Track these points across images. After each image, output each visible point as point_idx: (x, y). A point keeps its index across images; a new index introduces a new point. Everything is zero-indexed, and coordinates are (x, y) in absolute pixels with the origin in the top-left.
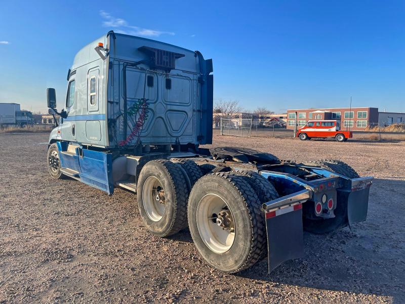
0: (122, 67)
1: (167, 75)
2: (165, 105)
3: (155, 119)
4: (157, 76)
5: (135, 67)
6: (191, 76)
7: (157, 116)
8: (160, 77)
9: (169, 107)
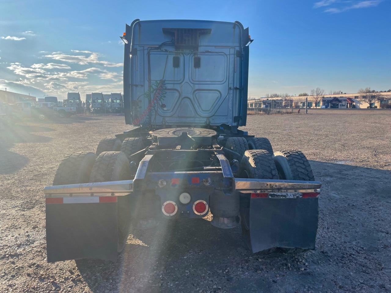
0: (146, 52)
1: (195, 54)
2: (192, 85)
3: (180, 99)
4: (184, 57)
5: (159, 50)
6: (227, 51)
7: (183, 97)
8: (187, 57)
9: (197, 87)
